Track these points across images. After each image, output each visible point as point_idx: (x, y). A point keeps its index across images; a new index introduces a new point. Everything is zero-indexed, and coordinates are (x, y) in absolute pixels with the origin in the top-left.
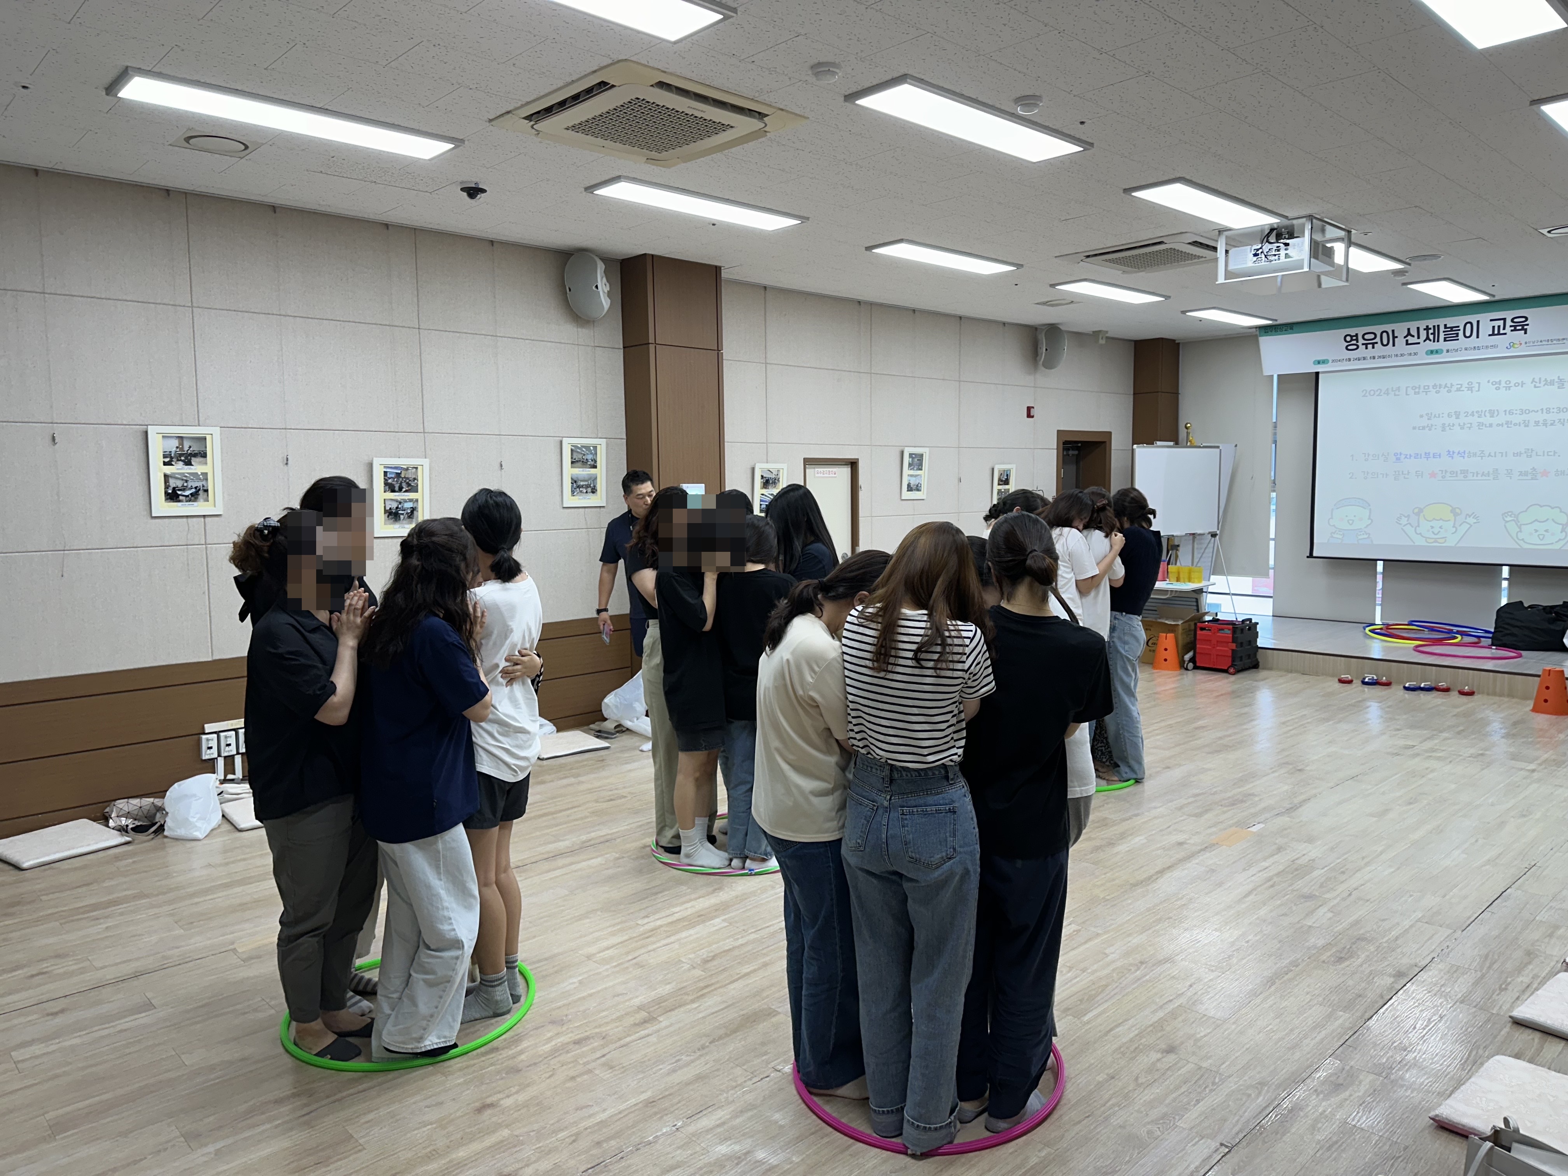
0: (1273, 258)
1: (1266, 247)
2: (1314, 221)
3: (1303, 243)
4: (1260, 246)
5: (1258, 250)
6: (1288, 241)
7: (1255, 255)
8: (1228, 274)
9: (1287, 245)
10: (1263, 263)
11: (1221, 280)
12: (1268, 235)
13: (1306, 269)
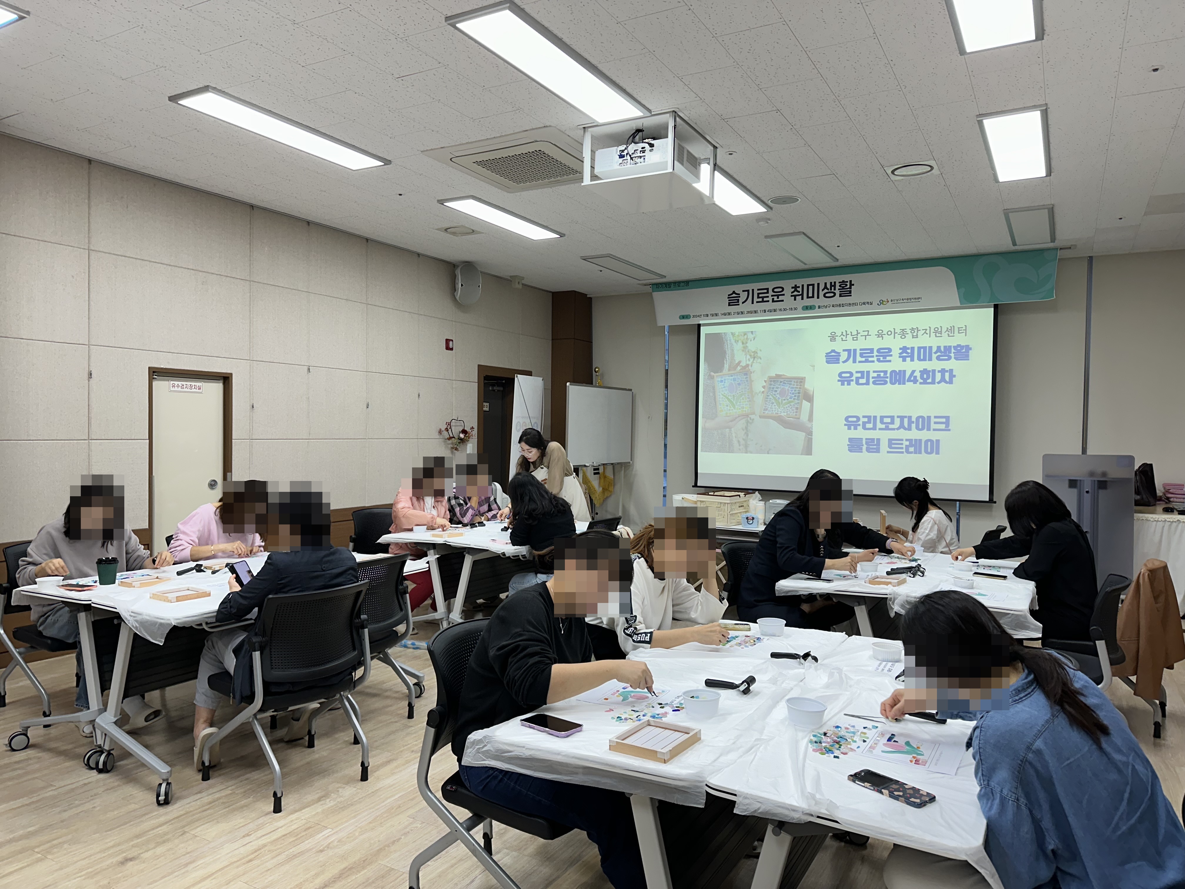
0: (638, 160)
1: (632, 148)
2: (678, 119)
3: (667, 144)
4: (625, 146)
5: (623, 151)
6: (652, 142)
7: (621, 156)
8: (594, 177)
9: (652, 145)
10: (629, 164)
11: (587, 180)
12: (634, 135)
13: (670, 170)
